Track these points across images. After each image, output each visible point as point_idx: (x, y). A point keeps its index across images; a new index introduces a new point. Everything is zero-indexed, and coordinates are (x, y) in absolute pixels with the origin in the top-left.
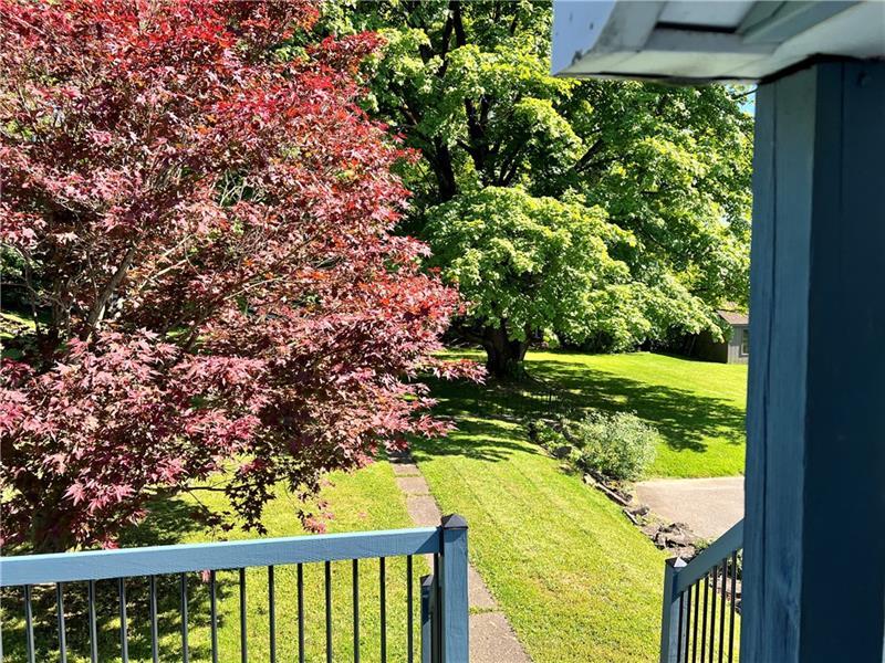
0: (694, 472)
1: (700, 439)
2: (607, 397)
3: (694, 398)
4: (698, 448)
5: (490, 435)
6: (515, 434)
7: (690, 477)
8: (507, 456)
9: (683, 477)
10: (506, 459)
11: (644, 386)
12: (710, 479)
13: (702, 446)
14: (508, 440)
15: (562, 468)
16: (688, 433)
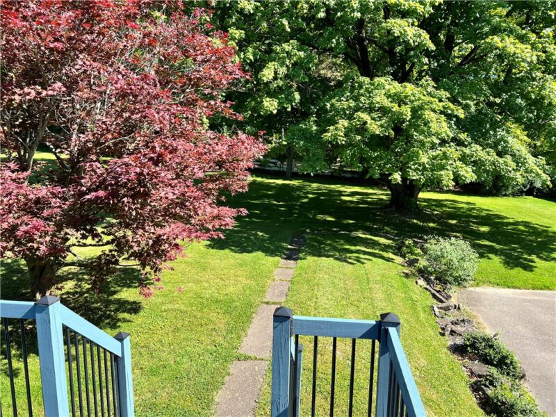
0: (519, 285)
1: (533, 262)
2: (474, 227)
3: (546, 231)
4: (528, 268)
5: (366, 247)
6: (386, 248)
7: (514, 287)
8: (365, 261)
9: (509, 287)
10: (363, 263)
11: (511, 221)
12: (531, 291)
13: (532, 267)
14: (377, 251)
15: (404, 273)
16: (525, 256)
